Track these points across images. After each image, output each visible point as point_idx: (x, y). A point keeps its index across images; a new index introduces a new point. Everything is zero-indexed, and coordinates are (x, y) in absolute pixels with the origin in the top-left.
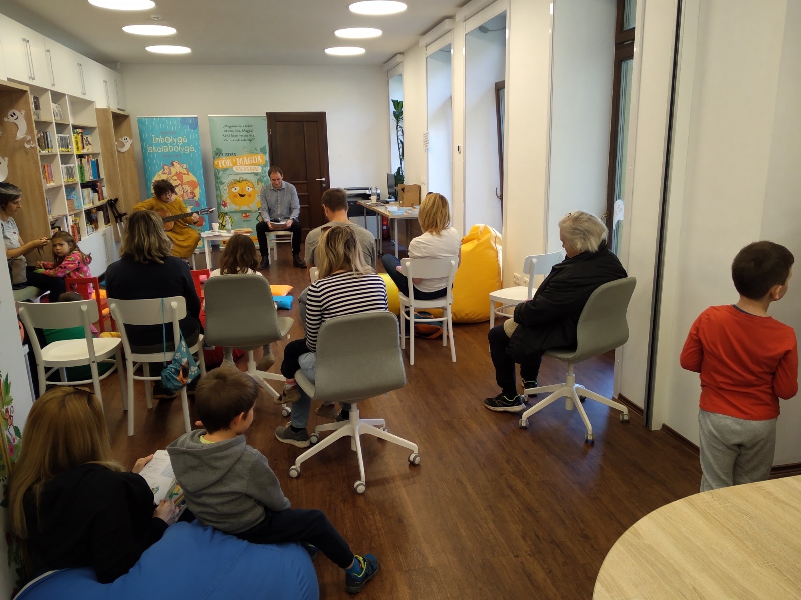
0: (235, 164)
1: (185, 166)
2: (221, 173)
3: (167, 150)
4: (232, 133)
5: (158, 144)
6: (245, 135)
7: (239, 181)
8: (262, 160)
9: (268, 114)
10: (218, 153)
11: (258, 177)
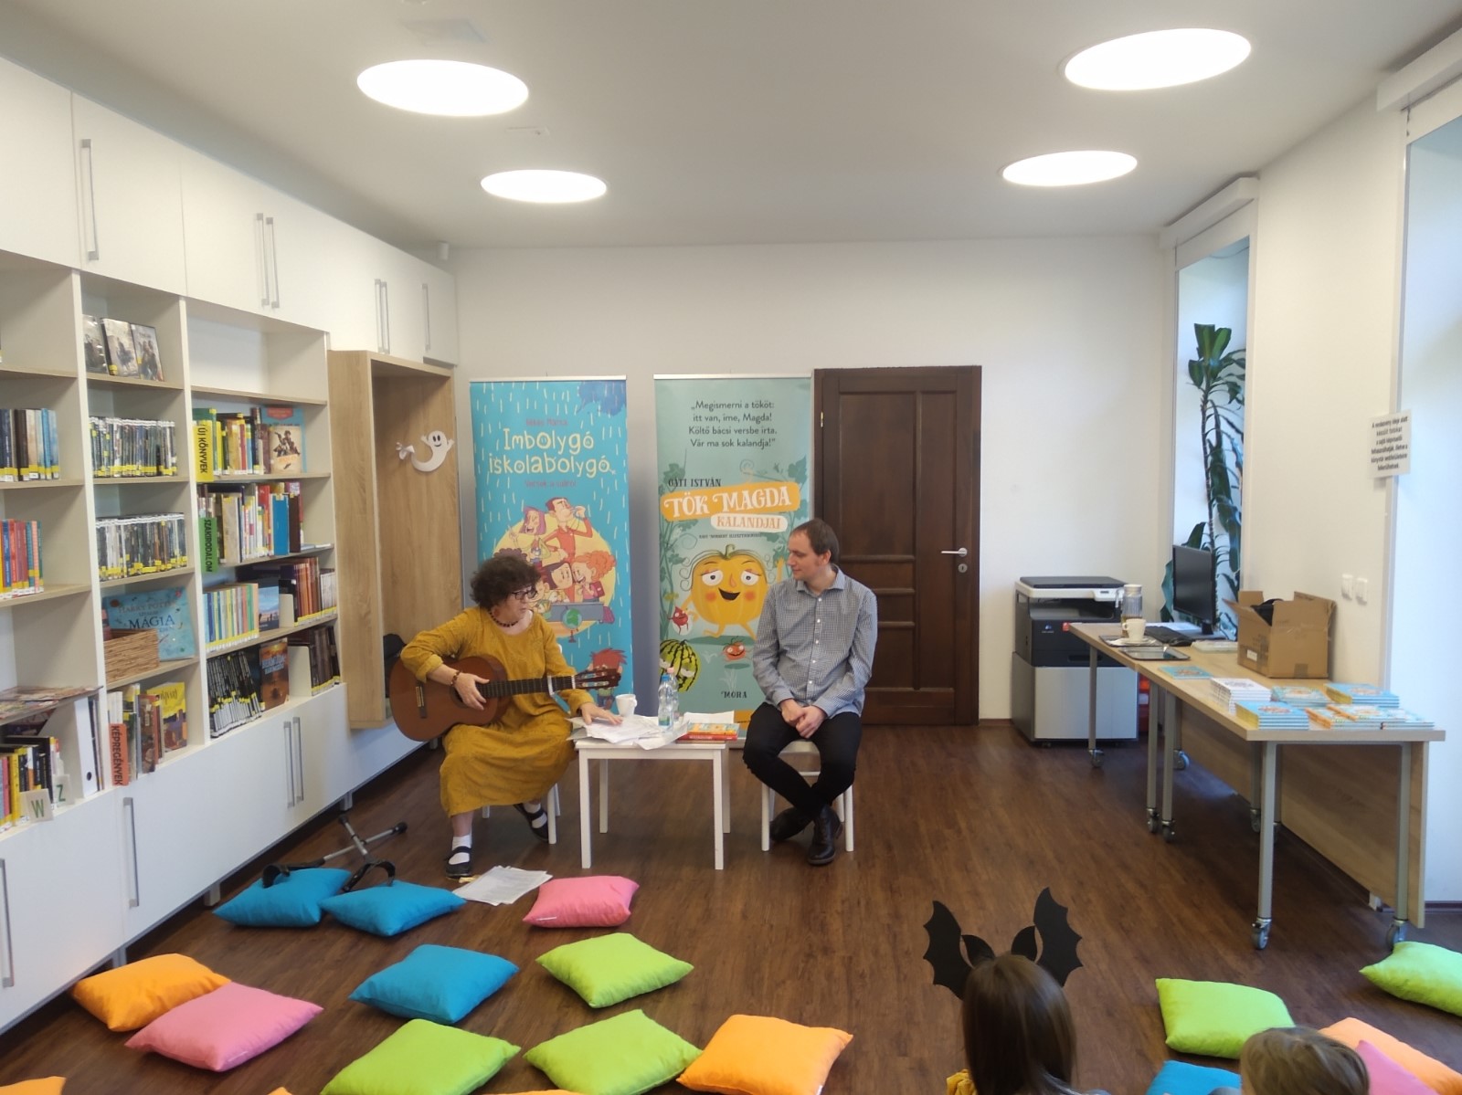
0: (716, 508)
1: (582, 513)
2: (677, 532)
3: (540, 469)
4: (715, 424)
5: (518, 454)
6: (752, 431)
7: (724, 557)
8: (790, 500)
9: (817, 372)
10: (674, 479)
11: (777, 545)
